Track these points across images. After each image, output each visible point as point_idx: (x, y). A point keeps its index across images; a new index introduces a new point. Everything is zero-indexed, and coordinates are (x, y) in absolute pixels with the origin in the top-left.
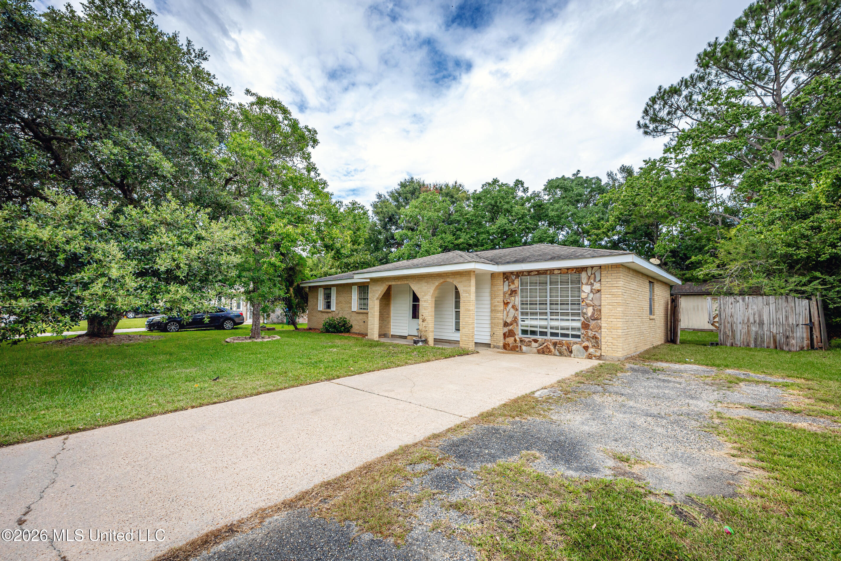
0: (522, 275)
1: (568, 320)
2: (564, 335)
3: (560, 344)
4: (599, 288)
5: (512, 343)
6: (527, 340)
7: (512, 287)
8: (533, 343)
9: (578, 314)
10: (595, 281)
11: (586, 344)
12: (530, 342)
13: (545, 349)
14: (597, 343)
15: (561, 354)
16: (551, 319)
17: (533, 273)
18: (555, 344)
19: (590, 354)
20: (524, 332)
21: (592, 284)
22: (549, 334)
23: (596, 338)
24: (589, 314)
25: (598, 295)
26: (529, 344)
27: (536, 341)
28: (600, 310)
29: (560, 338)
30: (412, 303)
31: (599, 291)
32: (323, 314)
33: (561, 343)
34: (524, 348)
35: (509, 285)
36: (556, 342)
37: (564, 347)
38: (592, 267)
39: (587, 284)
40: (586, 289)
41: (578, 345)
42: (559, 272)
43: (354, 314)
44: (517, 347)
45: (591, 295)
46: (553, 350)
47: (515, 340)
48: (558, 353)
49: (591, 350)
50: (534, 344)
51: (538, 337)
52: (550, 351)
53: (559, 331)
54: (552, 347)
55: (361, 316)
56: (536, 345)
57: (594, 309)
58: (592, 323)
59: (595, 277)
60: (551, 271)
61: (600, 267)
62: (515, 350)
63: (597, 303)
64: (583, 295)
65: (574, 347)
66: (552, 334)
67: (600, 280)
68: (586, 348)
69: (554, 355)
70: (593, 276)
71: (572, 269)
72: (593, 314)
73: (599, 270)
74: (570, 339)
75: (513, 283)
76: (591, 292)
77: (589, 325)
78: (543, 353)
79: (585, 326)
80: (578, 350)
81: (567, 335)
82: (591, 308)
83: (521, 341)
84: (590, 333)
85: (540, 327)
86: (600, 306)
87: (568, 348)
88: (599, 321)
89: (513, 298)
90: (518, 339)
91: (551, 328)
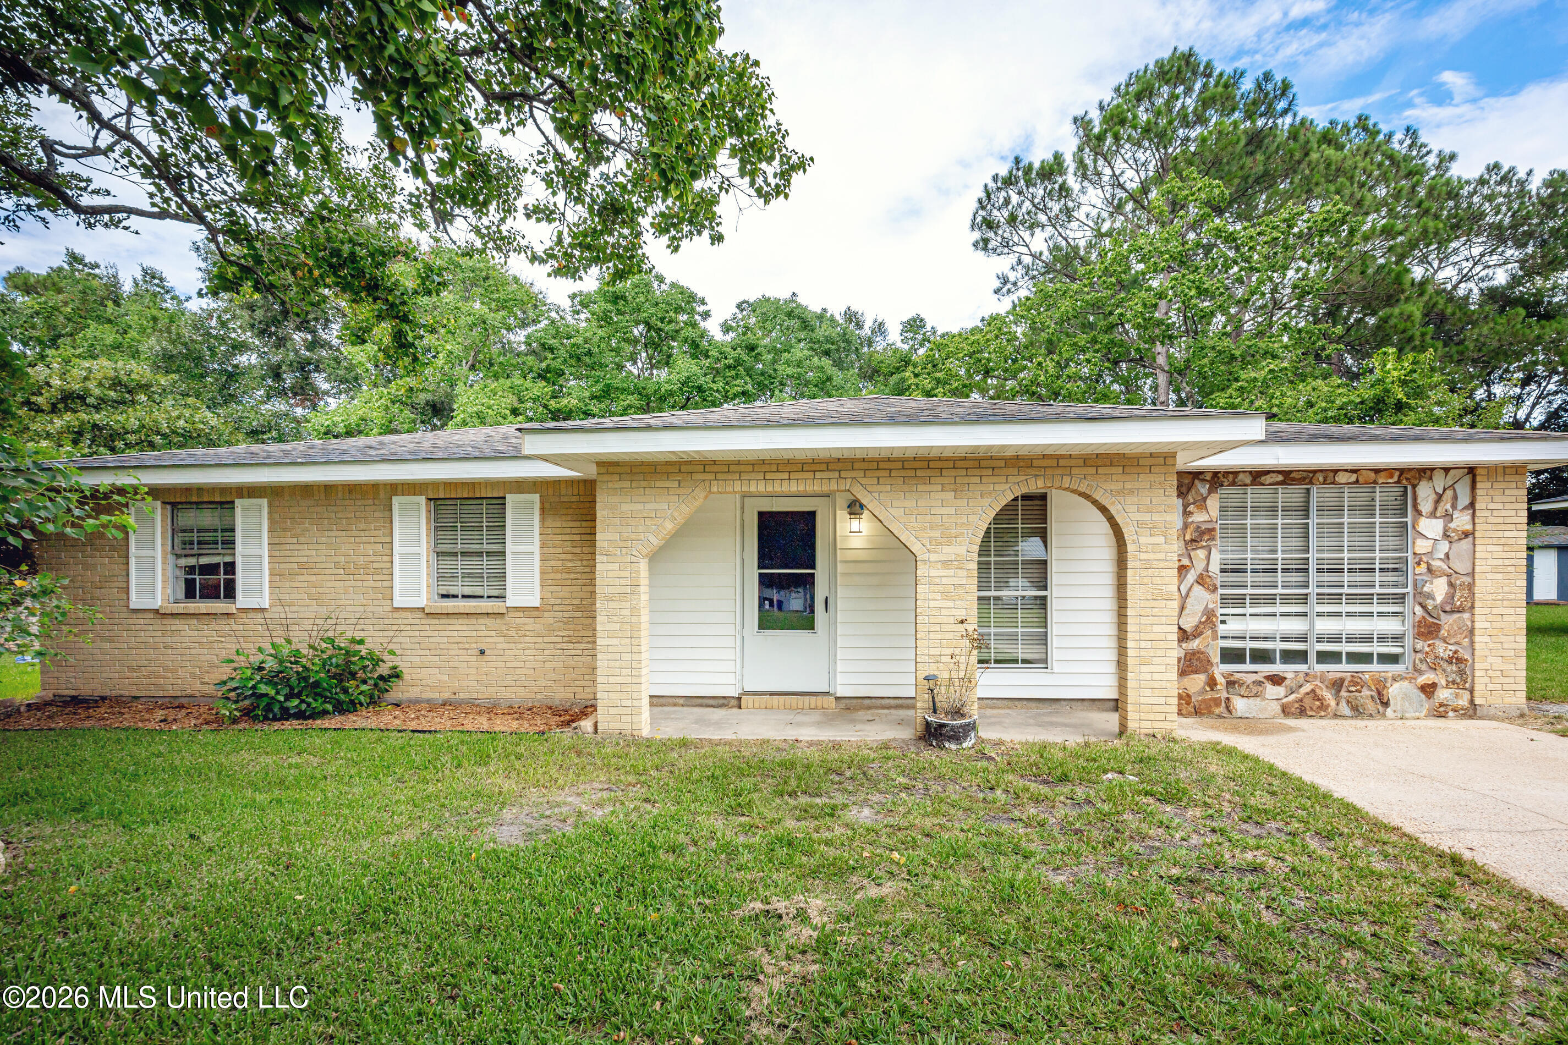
0: (1233, 483)
1: (1370, 614)
2: (1355, 658)
3: (1356, 684)
4: (1469, 527)
5: (1203, 691)
6: (1250, 678)
7: (1199, 517)
8: (1269, 687)
9: (1400, 599)
10: (1454, 507)
11: (1427, 678)
12: (1259, 683)
13: (1308, 702)
14: (1461, 673)
15: (1357, 711)
16: (1320, 615)
17: (1268, 479)
18: (1337, 685)
19: (1441, 705)
20: (1232, 656)
21: (1448, 517)
22: (1312, 657)
23: (1460, 660)
24: (1439, 598)
25: (1466, 544)
26: (1255, 689)
27: (1276, 680)
28: (1471, 587)
29: (1345, 667)
30: (756, 572)
31: (1466, 534)
32: (176, 624)
33: (1357, 682)
34: (1240, 705)
35: (1186, 513)
36: (1342, 680)
37: (1366, 692)
38: (1447, 470)
39: (1433, 515)
40: (1431, 527)
41: (1405, 684)
42: (1353, 478)
43: (412, 618)
44: (1217, 702)
45: (1444, 547)
46: (1333, 703)
47: (1212, 683)
48: (1345, 709)
49: (1443, 694)
50: (1273, 691)
51: (1277, 668)
52: (1323, 707)
53: (1345, 648)
54: (1328, 696)
55: (459, 628)
56: (1280, 691)
57: (1451, 585)
58: (1447, 622)
59: (1455, 497)
60: (1329, 475)
61: (1471, 471)
62: (1210, 713)
63: (1461, 566)
64: (1422, 546)
65: (1394, 691)
66: (1324, 657)
67: (1472, 505)
68: (1428, 690)
69: (1336, 716)
70: (1449, 493)
71: (1388, 471)
72: (1450, 597)
73: (1468, 479)
74: (1375, 667)
75: (1201, 503)
76: (1446, 536)
77: (1438, 627)
78: (1302, 712)
79: (1428, 630)
80: (1406, 697)
81: (1365, 658)
82: (1444, 580)
83: (1230, 684)
84: (1442, 650)
85: (1285, 639)
86: (1472, 573)
87: (1379, 693)
88: (1466, 616)
89: (1201, 554)
90: (1221, 680)
91: (1320, 640)
